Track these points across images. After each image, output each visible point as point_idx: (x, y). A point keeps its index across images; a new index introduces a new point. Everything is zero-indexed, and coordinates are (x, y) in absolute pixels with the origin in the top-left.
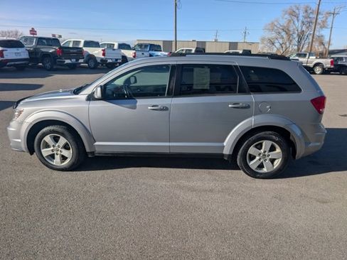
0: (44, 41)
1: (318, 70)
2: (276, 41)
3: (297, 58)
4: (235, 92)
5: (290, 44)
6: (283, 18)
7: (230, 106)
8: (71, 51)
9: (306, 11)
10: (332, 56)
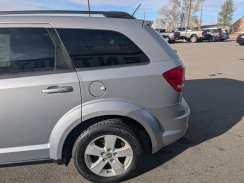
1: (194, 40)
2: (166, 21)
3: (179, 31)
4: (53, 69)
5: (176, 23)
6: (169, 5)
7: (44, 91)
10: (203, 29)
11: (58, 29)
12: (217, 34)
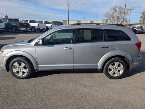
0: (12, 20)
2: (108, 21)
4: (103, 41)
5: (114, 22)
6: (111, 11)
7: (101, 47)
8: (24, 24)
9: (120, 9)
10: (132, 26)
11: (104, 29)
12: (140, 29)
